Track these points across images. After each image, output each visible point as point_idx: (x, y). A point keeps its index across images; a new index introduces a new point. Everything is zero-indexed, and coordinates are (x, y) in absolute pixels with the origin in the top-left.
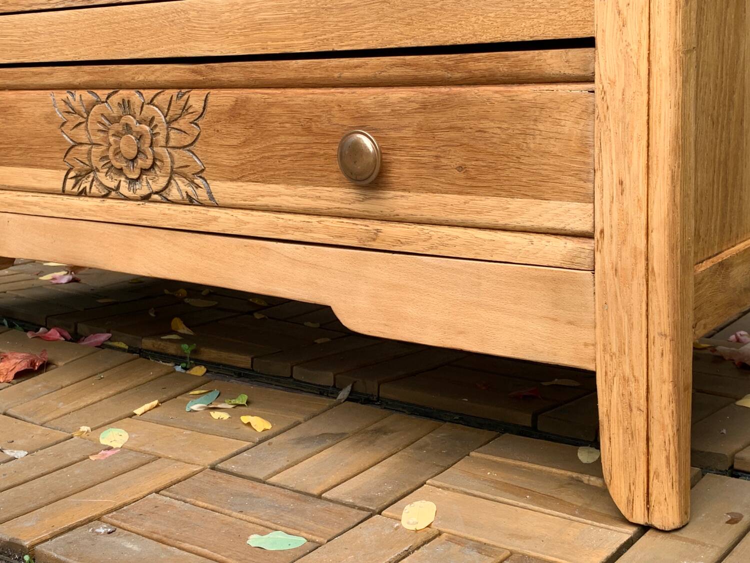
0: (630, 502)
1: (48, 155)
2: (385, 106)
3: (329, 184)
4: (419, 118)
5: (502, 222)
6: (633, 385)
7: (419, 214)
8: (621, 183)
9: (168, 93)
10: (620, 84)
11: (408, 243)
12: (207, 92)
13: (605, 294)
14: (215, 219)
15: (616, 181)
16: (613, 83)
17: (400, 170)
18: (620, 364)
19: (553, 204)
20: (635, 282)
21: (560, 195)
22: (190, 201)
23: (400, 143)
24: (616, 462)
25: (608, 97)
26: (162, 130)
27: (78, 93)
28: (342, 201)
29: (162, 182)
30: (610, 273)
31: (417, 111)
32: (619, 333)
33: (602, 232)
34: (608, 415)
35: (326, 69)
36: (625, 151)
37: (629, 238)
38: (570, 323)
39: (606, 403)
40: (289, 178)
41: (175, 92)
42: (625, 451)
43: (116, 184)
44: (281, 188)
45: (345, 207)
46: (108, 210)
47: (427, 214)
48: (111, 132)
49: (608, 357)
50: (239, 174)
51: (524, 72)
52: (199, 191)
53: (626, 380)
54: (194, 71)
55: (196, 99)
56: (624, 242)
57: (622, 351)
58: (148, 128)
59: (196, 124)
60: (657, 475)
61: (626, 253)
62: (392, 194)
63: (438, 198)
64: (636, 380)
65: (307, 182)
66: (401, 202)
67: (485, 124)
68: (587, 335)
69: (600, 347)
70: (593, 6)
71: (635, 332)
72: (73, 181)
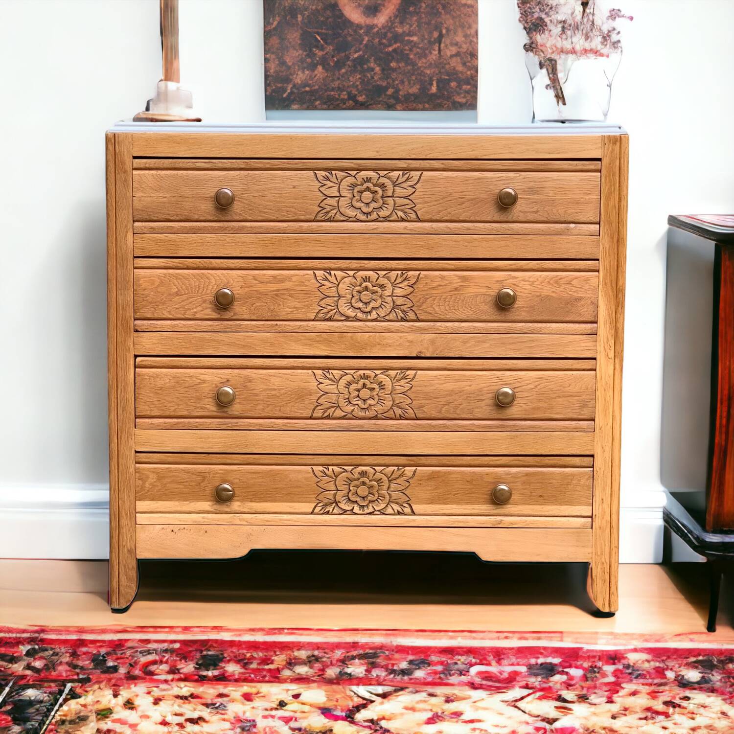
0: (604, 605)
1: (304, 496)
2: (509, 474)
3: (479, 503)
4: (524, 478)
5: (557, 514)
6: (605, 565)
7: (521, 513)
8: (602, 499)
9: (391, 469)
10: (602, 470)
11: (515, 524)
12: (415, 468)
13: (596, 536)
14: (414, 520)
15: (601, 499)
16: (600, 469)
17: (515, 497)
18: (601, 559)
19: (577, 507)
20: (607, 531)
21: (580, 504)
22: (399, 513)
23: (515, 487)
24: (598, 592)
25: (599, 473)
26: (386, 484)
27: (330, 468)
28: (485, 510)
29: (383, 506)
30: (598, 529)
31: (523, 476)
32: (601, 548)
33: (596, 515)
34: (596, 576)
35: (482, 461)
36: (604, 489)
37: (605, 517)
38: (583, 547)
39: (596, 572)
40: (458, 502)
41: (396, 468)
42: (602, 588)
43: (351, 508)
44: (454, 506)
45: (487, 512)
46: (343, 520)
47: (526, 513)
48: (351, 485)
49: (597, 557)
50: (431, 501)
51: (567, 464)
52: (405, 509)
53: (603, 563)
54: (409, 460)
55: (409, 471)
56: (603, 518)
57: (602, 554)
58: (376, 483)
59: (408, 482)
60: (613, 594)
61: (604, 522)
62: (510, 506)
63: (531, 507)
64: (606, 563)
65: (467, 503)
66: (513, 509)
67: (551, 481)
68: (589, 550)
69: (594, 554)
70: (594, 445)
71: (606, 547)
72: (321, 507)
